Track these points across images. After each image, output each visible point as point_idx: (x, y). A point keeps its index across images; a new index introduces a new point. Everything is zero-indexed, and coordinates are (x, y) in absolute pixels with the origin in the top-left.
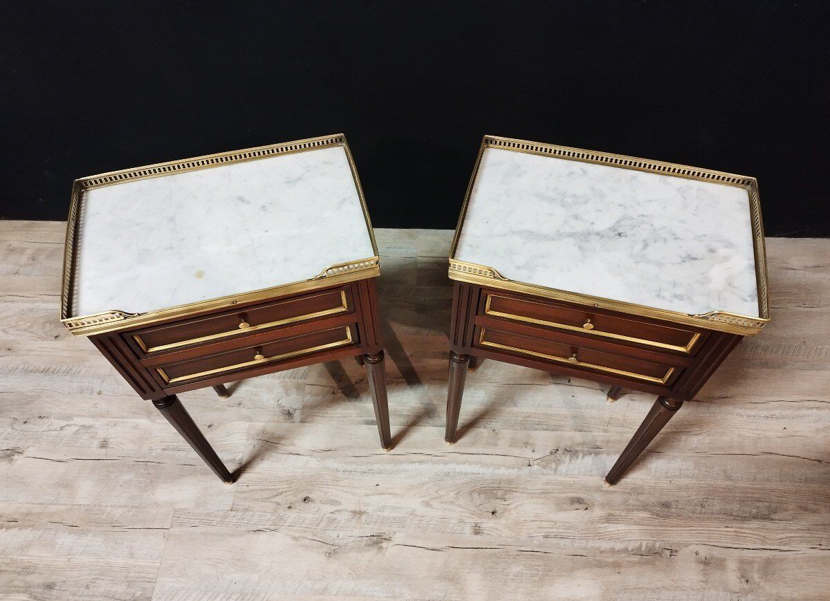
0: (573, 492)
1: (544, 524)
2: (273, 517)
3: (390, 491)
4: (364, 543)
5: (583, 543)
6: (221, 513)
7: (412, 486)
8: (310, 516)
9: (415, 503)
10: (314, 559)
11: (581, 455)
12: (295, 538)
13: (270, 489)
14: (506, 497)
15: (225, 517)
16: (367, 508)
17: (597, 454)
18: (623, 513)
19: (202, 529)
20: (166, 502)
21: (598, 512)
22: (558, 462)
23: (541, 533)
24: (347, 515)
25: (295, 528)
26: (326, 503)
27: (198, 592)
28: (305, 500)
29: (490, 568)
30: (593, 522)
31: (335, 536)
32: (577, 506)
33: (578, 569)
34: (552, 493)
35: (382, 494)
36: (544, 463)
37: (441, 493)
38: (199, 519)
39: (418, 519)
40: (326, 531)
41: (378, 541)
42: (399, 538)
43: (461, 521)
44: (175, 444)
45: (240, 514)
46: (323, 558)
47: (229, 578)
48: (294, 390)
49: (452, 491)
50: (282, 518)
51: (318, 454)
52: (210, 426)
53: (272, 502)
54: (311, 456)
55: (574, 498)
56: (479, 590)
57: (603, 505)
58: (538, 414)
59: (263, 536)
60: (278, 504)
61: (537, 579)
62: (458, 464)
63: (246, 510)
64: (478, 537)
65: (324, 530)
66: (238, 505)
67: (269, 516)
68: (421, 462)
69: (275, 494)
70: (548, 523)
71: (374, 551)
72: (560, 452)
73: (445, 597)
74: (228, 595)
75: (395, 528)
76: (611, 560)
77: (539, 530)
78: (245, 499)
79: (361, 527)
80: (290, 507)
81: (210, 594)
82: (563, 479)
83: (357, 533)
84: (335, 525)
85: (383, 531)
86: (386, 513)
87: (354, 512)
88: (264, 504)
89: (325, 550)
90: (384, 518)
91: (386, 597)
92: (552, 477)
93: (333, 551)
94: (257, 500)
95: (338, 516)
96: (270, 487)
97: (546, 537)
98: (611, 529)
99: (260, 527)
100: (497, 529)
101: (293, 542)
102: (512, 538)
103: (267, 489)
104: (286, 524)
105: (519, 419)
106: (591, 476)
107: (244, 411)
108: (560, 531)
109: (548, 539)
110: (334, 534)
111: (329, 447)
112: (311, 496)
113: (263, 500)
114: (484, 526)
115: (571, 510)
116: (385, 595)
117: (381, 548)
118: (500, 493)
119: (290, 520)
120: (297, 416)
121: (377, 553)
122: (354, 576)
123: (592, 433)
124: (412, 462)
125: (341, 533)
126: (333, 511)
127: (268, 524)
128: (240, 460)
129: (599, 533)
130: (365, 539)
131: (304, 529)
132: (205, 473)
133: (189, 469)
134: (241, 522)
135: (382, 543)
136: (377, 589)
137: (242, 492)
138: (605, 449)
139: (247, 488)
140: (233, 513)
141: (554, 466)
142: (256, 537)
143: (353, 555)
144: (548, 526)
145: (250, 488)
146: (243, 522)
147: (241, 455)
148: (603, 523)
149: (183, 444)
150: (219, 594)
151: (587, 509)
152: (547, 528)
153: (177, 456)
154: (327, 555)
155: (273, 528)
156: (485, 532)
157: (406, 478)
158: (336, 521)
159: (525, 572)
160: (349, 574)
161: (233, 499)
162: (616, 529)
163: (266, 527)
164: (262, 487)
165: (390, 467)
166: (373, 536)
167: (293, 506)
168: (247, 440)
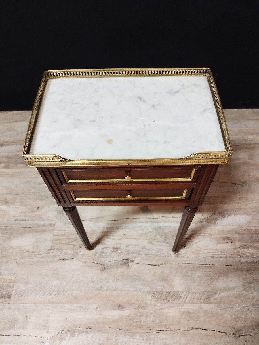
0: (225, 234)
1: (211, 251)
2: (72, 252)
3: (131, 237)
4: (119, 264)
5: (231, 259)
6: (46, 251)
7: (142, 234)
9: (144, 243)
10: (94, 273)
11: (227, 216)
12: (84, 262)
13: (70, 238)
14: (191, 238)
15: (48, 253)
16: (121, 246)
17: (235, 215)
18: (251, 244)
19: (36, 259)
20: (17, 246)
21: (238, 244)
22: (216, 220)
23: (210, 255)
24: (111, 250)
25: (84, 257)
27: (35, 291)
29: (185, 273)
30: (235, 249)
31: (105, 261)
32: (227, 241)
33: (230, 272)
34: (214, 235)
35: (128, 238)
36: (208, 221)
37: (157, 237)
38: (34, 254)
39: (147, 250)
40: (100, 258)
41: (127, 262)
42: (137, 260)
43: (168, 251)
44: (20, 217)
45: (55, 251)
46: (99, 272)
47: (51, 283)
49: (163, 236)
50: (77, 253)
51: (94, 220)
52: (38, 208)
53: (71, 244)
54: (90, 221)
55: (225, 237)
56: (181, 285)
57: (240, 240)
59: (67, 262)
60: (74, 245)
61: (209, 278)
62: (165, 222)
63: (58, 249)
64: (178, 258)
66: (54, 247)
67: (70, 251)
68: (146, 222)
69: (72, 241)
70: (213, 250)
71: (125, 267)
72: (216, 215)
73: (163, 289)
74: (51, 293)
75: (135, 255)
76: (246, 267)
77: (209, 253)
78: (57, 243)
79: (118, 256)
80: (80, 247)
81: (41, 292)
82: (219, 228)
83: (116, 258)
84: (104, 255)
85: (129, 257)
86: (130, 248)
87: (114, 248)
89: (100, 268)
90: (129, 250)
91: (133, 290)
92: (213, 227)
93: (104, 268)
94: (64, 244)
95: (105, 250)
97: (212, 257)
98: (245, 252)
99: (66, 257)
100: (187, 254)
101: (83, 264)
102: (195, 258)
103: (68, 238)
104: (79, 255)
106: (233, 226)
108: (219, 254)
109: (214, 258)
110: (104, 260)
111: (99, 216)
112: (91, 241)
113: (67, 244)
115: (224, 243)
116: (132, 289)
117: (128, 265)
118: (187, 236)
119: (81, 253)
121: (127, 268)
122: (115, 280)
123: (231, 205)
124: (142, 222)
125: (108, 258)
126: (103, 248)
127: (70, 255)
128: (54, 224)
129: (239, 254)
130: (120, 261)
131: (89, 257)
132: (37, 231)
133: (28, 230)
134: (56, 255)
135: (129, 263)
136: (128, 286)
137: (56, 240)
138: (239, 212)
139: (58, 238)
140: (52, 251)
141: (213, 221)
142: (64, 262)
143: (114, 269)
144: (213, 252)
145: (60, 238)
146: (57, 255)
147: (55, 222)
148: (241, 249)
149: (24, 217)
150: (46, 292)
151: (232, 242)
152: (213, 253)
153: (22, 223)
154: (101, 270)
155: (73, 257)
156: (181, 255)
157: (139, 230)
158: (105, 253)
159: (203, 275)
160: (113, 279)
161: (51, 243)
162: (248, 252)
163: (69, 257)
164: (66, 237)
165: (131, 225)
166: (124, 260)
167: (82, 246)
168: (57, 214)
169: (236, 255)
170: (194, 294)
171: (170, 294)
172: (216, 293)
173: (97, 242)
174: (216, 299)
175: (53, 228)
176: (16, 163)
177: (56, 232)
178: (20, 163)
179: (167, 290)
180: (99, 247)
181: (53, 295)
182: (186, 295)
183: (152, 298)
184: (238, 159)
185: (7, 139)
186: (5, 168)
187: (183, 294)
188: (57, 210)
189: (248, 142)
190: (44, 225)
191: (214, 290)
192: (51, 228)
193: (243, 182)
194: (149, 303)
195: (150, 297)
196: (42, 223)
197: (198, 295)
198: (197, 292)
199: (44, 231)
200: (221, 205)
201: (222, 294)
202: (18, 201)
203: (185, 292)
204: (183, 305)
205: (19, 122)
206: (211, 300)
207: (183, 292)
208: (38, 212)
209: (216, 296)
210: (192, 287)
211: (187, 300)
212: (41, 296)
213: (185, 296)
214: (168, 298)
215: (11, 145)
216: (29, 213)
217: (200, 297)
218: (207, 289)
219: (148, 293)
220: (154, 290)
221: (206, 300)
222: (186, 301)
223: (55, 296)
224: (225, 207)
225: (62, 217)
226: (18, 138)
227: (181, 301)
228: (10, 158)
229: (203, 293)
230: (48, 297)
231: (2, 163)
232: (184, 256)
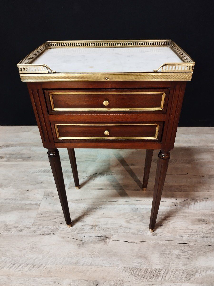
0: (199, 217)
1: (187, 231)
2: (53, 228)
3: (110, 216)
4: (97, 240)
5: (209, 239)
6: (27, 226)
7: (120, 214)
9: (122, 222)
10: (72, 247)
11: (199, 201)
12: (63, 238)
14: (166, 219)
15: (30, 228)
16: (98, 224)
17: (206, 201)
19: (17, 233)
20: (2, 221)
21: (213, 225)
23: (186, 235)
24: (90, 227)
25: (62, 233)
27: (10, 264)
29: (163, 251)
30: (211, 230)
31: (83, 237)
32: (202, 222)
33: (209, 252)
34: (189, 217)
35: (106, 218)
36: (182, 205)
37: (134, 217)
38: (16, 229)
39: (124, 228)
40: (78, 234)
41: (104, 239)
42: (115, 237)
44: (10, 198)
45: (36, 227)
46: (76, 247)
47: (27, 256)
48: (67, 177)
49: (140, 216)
50: (57, 228)
51: (75, 201)
52: (27, 191)
53: (53, 221)
54: (73, 202)
55: (200, 219)
56: (159, 262)
58: (176, 185)
59: (47, 236)
60: (55, 222)
61: (188, 257)
62: (141, 205)
63: (40, 225)
64: (155, 237)
65: (77, 234)
66: (36, 223)
67: (50, 227)
68: (124, 204)
69: (55, 218)
70: (189, 230)
71: (102, 244)
72: (189, 200)
73: (140, 266)
74: (26, 265)
75: (112, 233)
77: (185, 233)
78: (40, 220)
79: (96, 232)
80: (61, 224)
81: (16, 265)
82: (193, 211)
83: (94, 235)
84: (83, 231)
85: (107, 234)
86: (108, 226)
87: (92, 226)
88: (49, 222)
89: (78, 243)
90: (107, 228)
91: (109, 266)
92: (187, 210)
93: (81, 244)
94: (46, 220)
95: (84, 227)
96: (52, 215)
97: (189, 237)
99: (46, 233)
101: (62, 239)
102: (172, 237)
103: (51, 216)
104: (58, 231)
106: (206, 209)
107: (43, 185)
108: (196, 234)
109: (191, 238)
110: (82, 236)
111: (81, 198)
113: (49, 220)
115: (199, 224)
117: (106, 242)
119: (61, 229)
120: (67, 187)
121: (104, 244)
122: (92, 256)
123: (202, 192)
124: (120, 204)
125: (86, 235)
126: (82, 225)
128: (39, 204)
130: (98, 237)
131: (67, 233)
132: (22, 209)
133: (15, 208)
134: (36, 230)
135: (106, 239)
136: (104, 262)
137: (39, 217)
138: (210, 199)
139: (42, 215)
140: (33, 226)
141: (187, 205)
142: (43, 237)
143: (92, 245)
145: (43, 215)
146: (37, 230)
147: (40, 202)
149: (14, 198)
150: (21, 265)
151: (207, 224)
152: (189, 232)
153: (11, 202)
154: (79, 245)
155: (52, 233)
156: (158, 234)
157: (117, 211)
158: (83, 230)
159: (181, 253)
160: (90, 254)
161: (34, 220)
163: (49, 232)
164: (49, 215)
165: (109, 206)
166: (102, 236)
167: (62, 223)
168: (44, 196)
170: (174, 273)
171: (148, 272)
172: (196, 272)
173: (78, 220)
174: (197, 278)
175: (38, 207)
176: (16, 158)
177: (40, 210)
178: (19, 158)
179: (145, 268)
180: (78, 224)
181: (27, 269)
182: (166, 273)
183: (129, 275)
184: (203, 159)
185: (12, 143)
186: (6, 161)
187: (162, 272)
188: (44, 193)
189: (209, 148)
190: (31, 204)
191: (195, 269)
192: (37, 207)
193: (210, 176)
194: (126, 280)
195: (127, 273)
196: (29, 202)
197: (178, 274)
198: (176, 270)
199: (30, 209)
200: (193, 193)
201: (203, 274)
202: (11, 185)
203: (164, 270)
204: (163, 283)
205: (25, 133)
206: (193, 279)
207: (162, 270)
208: (27, 194)
209: (197, 275)
210: (171, 265)
211: (167, 278)
212: (15, 268)
213: (164, 274)
214: (147, 275)
215: (15, 146)
216: (19, 194)
217: (180, 276)
218: (187, 268)
219: (126, 269)
220: (132, 267)
221: (186, 279)
222: (166, 280)
223: (29, 269)
224: (197, 194)
225: (48, 198)
226: (22, 142)
227: (160, 279)
228: (12, 155)
229: (183, 272)
230: (22, 269)
231: (5, 158)
232: (161, 235)
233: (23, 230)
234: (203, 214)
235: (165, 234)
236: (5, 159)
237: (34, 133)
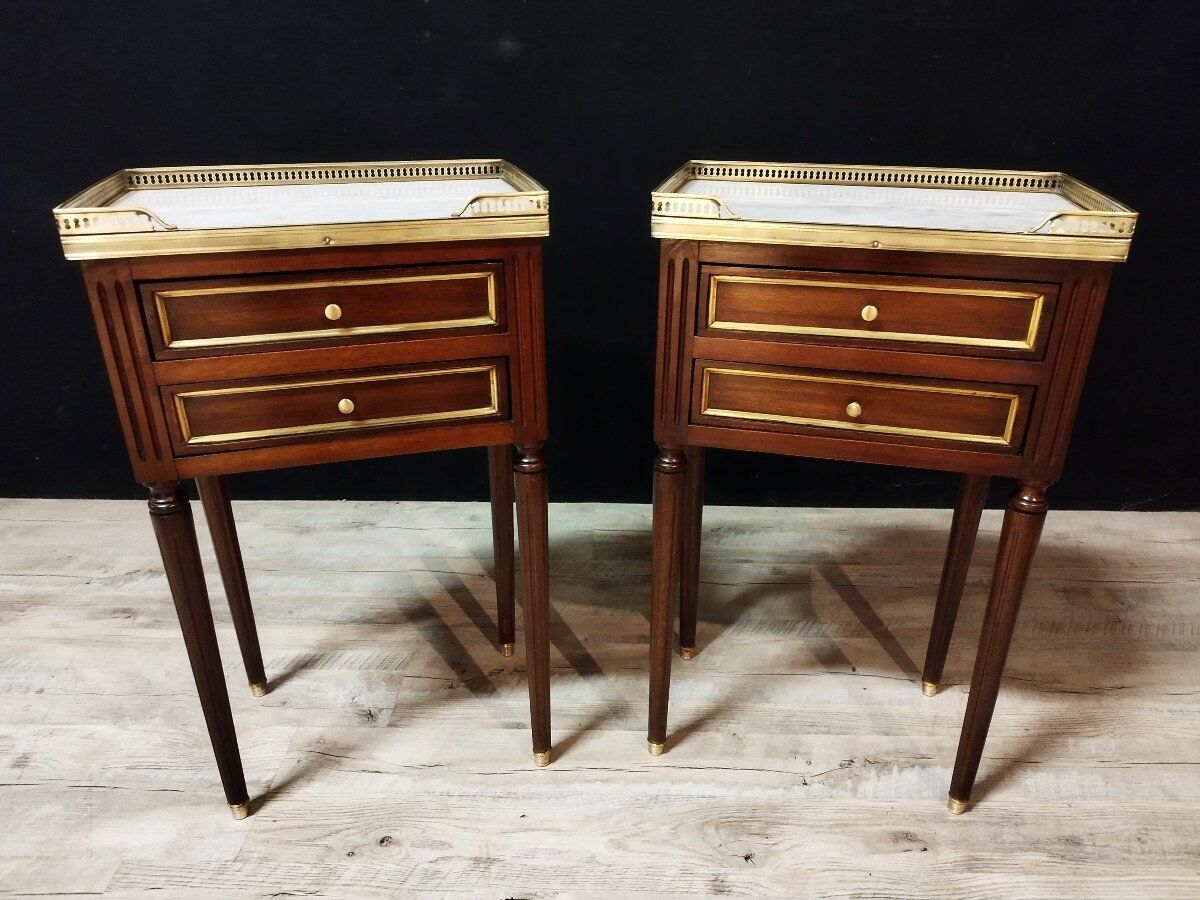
0: (894, 824)
2: (316, 871)
3: (546, 825)
6: (212, 866)
7: (588, 816)
8: (389, 866)
9: (596, 844)
11: (895, 769)
13: (318, 825)
14: (769, 832)
15: (221, 871)
17: (923, 766)
18: (997, 856)
19: (168, 892)
20: (110, 848)
21: (947, 855)
22: (857, 779)
23: (845, 889)
24: (464, 865)
25: (355, 889)
26: (422, 845)
28: (382, 842)
30: (941, 871)
32: (906, 845)
34: (855, 824)
35: (533, 830)
36: (831, 780)
37: (646, 827)
38: (166, 876)
39: (602, 868)
40: (418, 893)
43: (685, 872)
44: (150, 759)
45: (249, 867)
48: (384, 684)
49: (665, 824)
50: (332, 871)
51: (417, 771)
53: (317, 846)
54: (402, 774)
55: (900, 832)
57: (955, 844)
58: (809, 712)
60: (329, 848)
62: (673, 782)
63: (264, 860)
64: (721, 899)
65: (414, 891)
66: (248, 852)
67: (306, 869)
68: (605, 781)
69: (327, 832)
70: (855, 874)
72: (857, 764)
75: (555, 885)
77: (840, 885)
78: (265, 842)
79: (489, 886)
80: (351, 854)
82: (871, 804)
83: (480, 893)
84: (439, 881)
85: (533, 891)
86: (540, 861)
87: (477, 860)
88: (299, 849)
90: (534, 868)
92: (850, 801)
94: (289, 842)
95: (443, 866)
96: (316, 823)
97: (855, 897)
98: (980, 883)
99: (285, 888)
100: (758, 885)
102: (788, 899)
103: (311, 826)
104: (339, 882)
105: (776, 719)
106: (921, 798)
107: (290, 713)
108: (882, 885)
110: (434, 898)
111: (436, 760)
112: (394, 835)
113: (299, 843)
114: (731, 878)
115: (895, 852)
118: (755, 827)
119: (348, 875)
120: (383, 719)
123: (907, 737)
124: (588, 781)
125: (449, 895)
126: (434, 858)
127: (303, 882)
129: (959, 889)
131: (374, 890)
132: (198, 801)
133: (168, 797)
134: (249, 879)
137: (265, 831)
138: (937, 759)
139: (274, 824)
140: (238, 865)
141: (849, 783)
144: (857, 879)
145: (278, 824)
146: (254, 879)
147: (272, 774)
148: (962, 872)
149: (168, 760)
151: (925, 850)
152: (855, 882)
153: (152, 777)
155: (312, 889)
156: (735, 889)
157: (578, 805)
158: (439, 876)
161: (242, 842)
162: (990, 882)
163: (299, 887)
164: (302, 823)
165: (547, 789)
167: (356, 851)
168: (288, 752)
169: (945, 892)
180: (420, 856)
186: (147, 626)
200: (873, 738)
202: (160, 712)
216: (187, 746)
224: (887, 742)
225: (304, 761)
231: (142, 614)
232: (746, 891)
233: (196, 880)
234: (911, 815)
235: (759, 889)
236: (141, 619)
237: (267, 525)
